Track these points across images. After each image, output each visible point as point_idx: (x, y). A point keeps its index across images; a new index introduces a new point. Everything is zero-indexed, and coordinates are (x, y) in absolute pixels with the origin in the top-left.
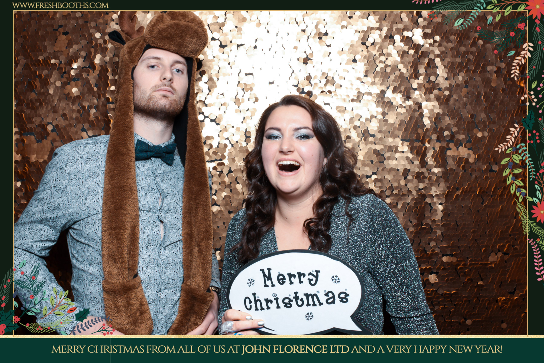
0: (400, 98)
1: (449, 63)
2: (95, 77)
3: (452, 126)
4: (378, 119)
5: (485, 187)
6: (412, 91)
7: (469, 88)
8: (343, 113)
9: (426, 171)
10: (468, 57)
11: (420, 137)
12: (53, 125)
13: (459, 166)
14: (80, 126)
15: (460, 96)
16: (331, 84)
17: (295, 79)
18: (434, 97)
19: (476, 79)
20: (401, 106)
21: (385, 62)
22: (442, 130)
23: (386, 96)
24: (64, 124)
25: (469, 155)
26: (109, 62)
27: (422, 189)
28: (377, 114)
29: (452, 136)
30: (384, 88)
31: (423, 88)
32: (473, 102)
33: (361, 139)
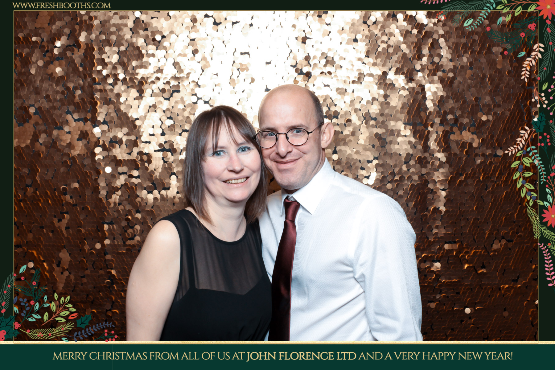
0: (403, 80)
1: (453, 43)
2: (80, 57)
3: (456, 109)
4: (379, 102)
5: (489, 173)
6: (415, 72)
7: (474, 70)
8: (343, 95)
9: (428, 155)
10: (473, 38)
11: (423, 120)
12: (35, 107)
13: (462, 151)
14: (65, 108)
15: (464, 79)
16: (331, 65)
17: (293, 58)
18: (438, 79)
19: (481, 61)
20: (403, 88)
21: (387, 43)
22: (446, 113)
23: (388, 77)
24: (47, 107)
25: (473, 139)
26: (95, 40)
27: (425, 174)
28: (379, 97)
29: (456, 120)
30: (386, 69)
31: (427, 69)
32: (478, 85)
33: (362, 122)
